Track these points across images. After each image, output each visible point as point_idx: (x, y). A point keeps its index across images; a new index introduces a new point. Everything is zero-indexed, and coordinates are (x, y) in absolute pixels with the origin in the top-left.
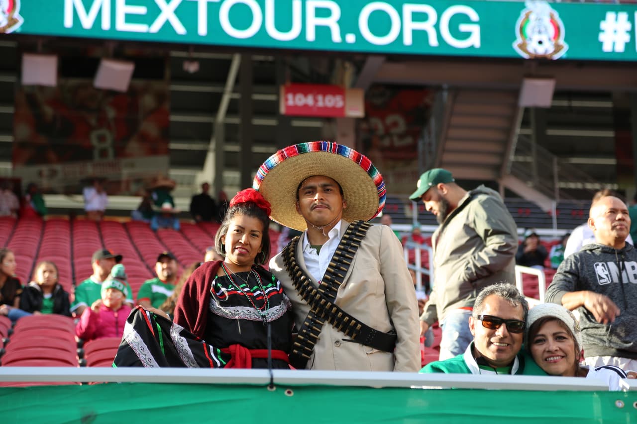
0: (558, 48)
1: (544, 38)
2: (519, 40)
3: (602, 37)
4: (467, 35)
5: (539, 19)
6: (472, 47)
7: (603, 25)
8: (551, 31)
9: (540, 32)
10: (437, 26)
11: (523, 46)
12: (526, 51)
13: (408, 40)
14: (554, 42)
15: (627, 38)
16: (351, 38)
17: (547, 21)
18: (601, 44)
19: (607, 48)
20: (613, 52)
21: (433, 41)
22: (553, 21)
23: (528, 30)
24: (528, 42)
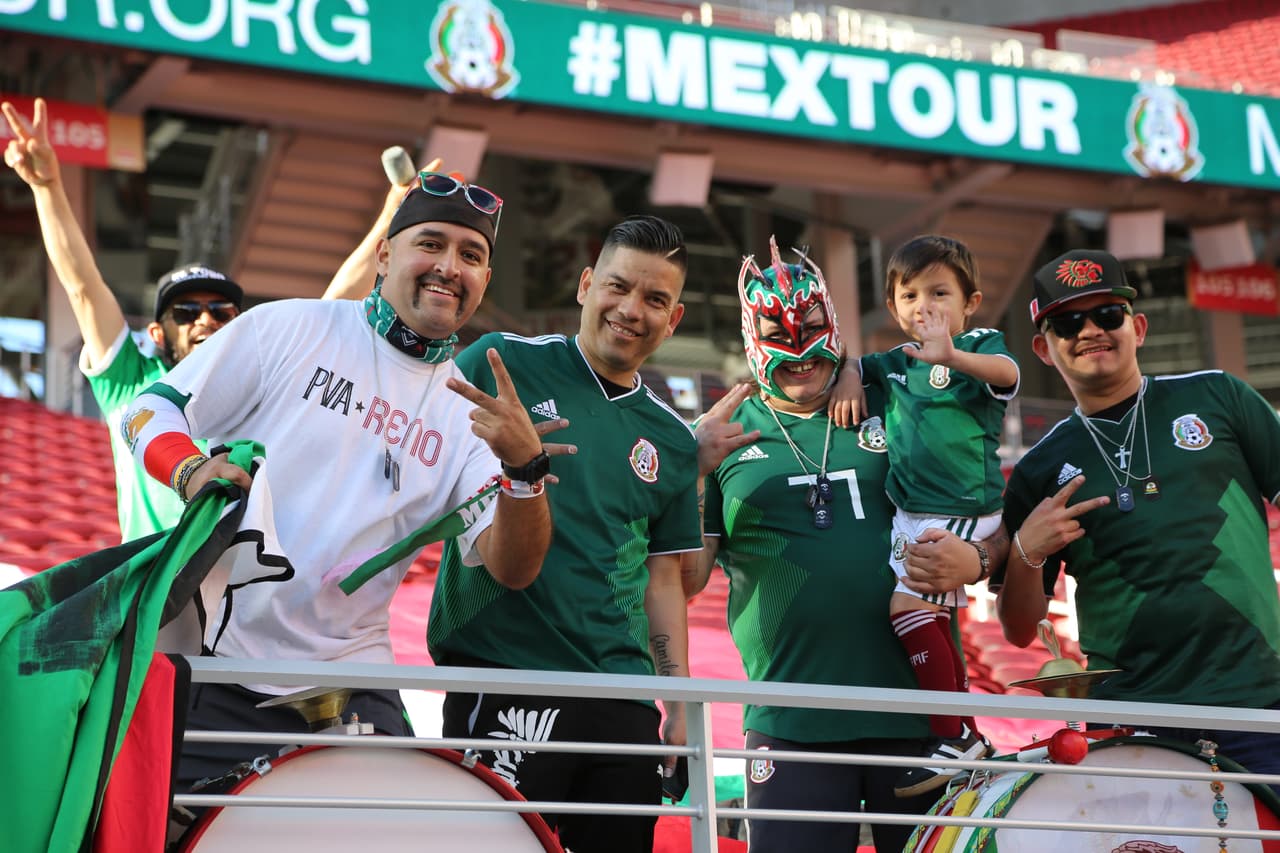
0: (502, 79)
1: (479, 57)
2: (436, 57)
3: (574, 66)
4: (346, 38)
5: (470, 23)
6: (355, 61)
7: (576, 45)
8: (491, 46)
9: (472, 46)
10: (293, 15)
11: (443, 69)
12: (449, 78)
13: (241, 36)
14: (496, 67)
15: (613, 72)
16: (134, 21)
17: (482, 25)
18: (571, 78)
19: (582, 86)
20: (591, 95)
21: (287, 44)
22: (493, 28)
23: (452, 40)
24: (450, 61)
